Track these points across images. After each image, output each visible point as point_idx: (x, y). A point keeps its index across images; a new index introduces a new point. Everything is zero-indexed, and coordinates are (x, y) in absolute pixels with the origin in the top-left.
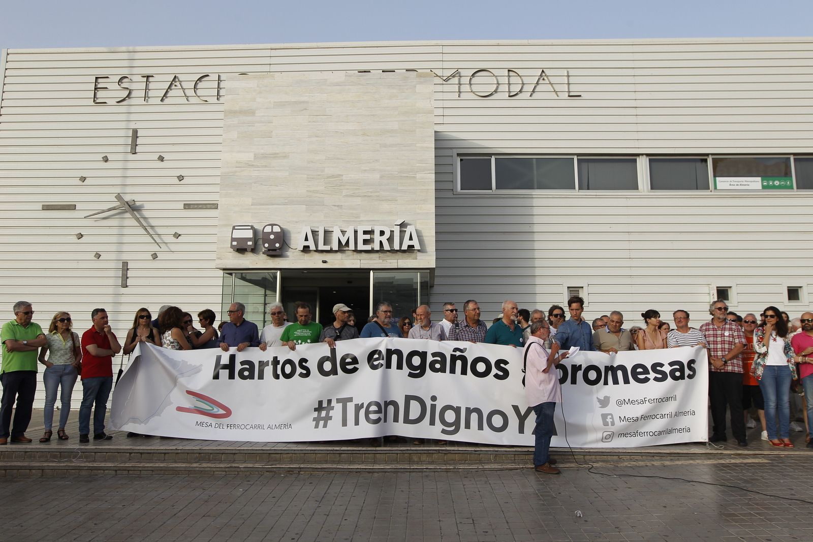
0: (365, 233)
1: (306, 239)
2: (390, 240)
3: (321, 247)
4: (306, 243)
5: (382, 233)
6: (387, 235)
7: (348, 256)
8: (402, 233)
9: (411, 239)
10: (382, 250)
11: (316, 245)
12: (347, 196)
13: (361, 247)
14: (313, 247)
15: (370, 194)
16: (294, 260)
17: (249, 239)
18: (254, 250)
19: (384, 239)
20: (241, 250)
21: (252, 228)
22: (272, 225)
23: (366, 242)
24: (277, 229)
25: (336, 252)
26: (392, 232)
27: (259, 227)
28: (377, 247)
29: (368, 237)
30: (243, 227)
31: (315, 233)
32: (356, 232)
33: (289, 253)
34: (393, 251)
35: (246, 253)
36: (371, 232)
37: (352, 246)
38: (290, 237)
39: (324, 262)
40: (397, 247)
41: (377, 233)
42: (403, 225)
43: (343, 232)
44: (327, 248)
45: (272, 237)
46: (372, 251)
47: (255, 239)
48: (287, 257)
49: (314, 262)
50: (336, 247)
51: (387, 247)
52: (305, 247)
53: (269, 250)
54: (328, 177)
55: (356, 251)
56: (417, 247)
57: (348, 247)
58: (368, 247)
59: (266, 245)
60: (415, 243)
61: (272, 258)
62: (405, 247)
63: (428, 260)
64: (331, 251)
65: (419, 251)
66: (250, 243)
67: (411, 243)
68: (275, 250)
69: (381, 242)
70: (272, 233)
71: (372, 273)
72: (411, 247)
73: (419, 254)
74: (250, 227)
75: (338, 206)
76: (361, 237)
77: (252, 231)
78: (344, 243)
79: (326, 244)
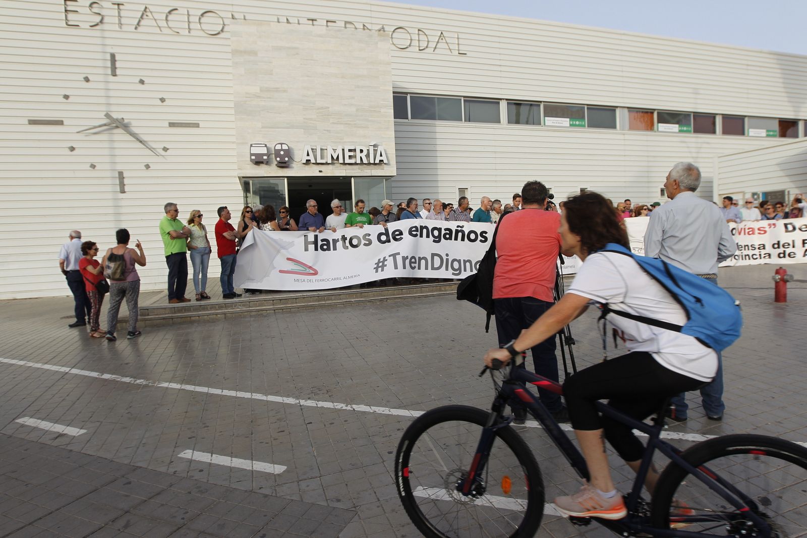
0: (350, 150)
1: (308, 155)
2: (368, 156)
3: (319, 161)
4: (308, 158)
5: (361, 151)
6: (365, 152)
7: (337, 167)
8: (375, 151)
9: (381, 155)
10: (362, 163)
11: (316, 159)
13: (347, 161)
14: (313, 161)
16: (298, 170)
17: (264, 155)
18: (267, 163)
19: (363, 155)
20: (258, 162)
21: (266, 146)
22: (281, 144)
23: (350, 157)
24: (285, 147)
25: (329, 164)
26: (368, 150)
27: (271, 146)
28: (359, 161)
29: (352, 154)
30: (258, 145)
31: (314, 150)
32: (343, 150)
33: (294, 165)
34: (369, 164)
35: (261, 165)
36: (355, 150)
37: (341, 161)
38: (294, 153)
39: (320, 171)
40: (372, 161)
41: (358, 151)
42: (375, 146)
43: (335, 150)
45: (282, 153)
46: (356, 164)
47: (268, 155)
48: (293, 168)
49: (312, 172)
50: (330, 161)
51: (365, 161)
52: (307, 160)
53: (279, 163)
54: (318, 109)
55: (344, 164)
56: (385, 161)
57: (338, 161)
58: (353, 161)
59: (278, 159)
60: (384, 158)
61: (282, 169)
62: (377, 161)
63: (391, 170)
64: (327, 164)
65: (385, 164)
66: (265, 157)
67: (381, 158)
68: (285, 163)
69: (361, 157)
70: (282, 150)
71: (353, 179)
72: (381, 161)
73: (385, 166)
74: (264, 145)
75: (327, 131)
76: (347, 154)
77: (266, 148)
78: (335, 158)
79: (322, 158)
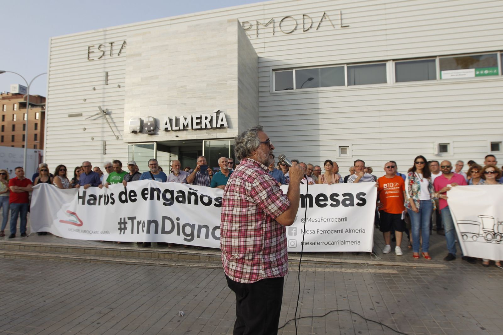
0: (197, 118)
1: (166, 124)
2: (211, 122)
3: (174, 128)
4: (166, 126)
5: (206, 118)
6: (209, 119)
7: (190, 133)
8: (217, 117)
9: (222, 120)
10: (206, 128)
11: (172, 127)
12: (189, 98)
13: (195, 127)
14: (170, 129)
15: (201, 96)
16: (162, 137)
18: (141, 131)
19: (207, 122)
20: (134, 132)
22: (149, 117)
23: (197, 124)
24: (151, 119)
25: (182, 130)
26: (212, 117)
27: (143, 119)
28: (203, 127)
29: (198, 121)
31: (171, 120)
32: (192, 118)
33: (159, 132)
34: (212, 128)
35: (137, 134)
36: (200, 118)
37: (190, 127)
38: (159, 123)
39: (177, 136)
40: (214, 126)
41: (203, 118)
42: (218, 113)
43: (185, 119)
44: (177, 128)
45: (149, 124)
46: (201, 129)
47: (141, 126)
48: (158, 134)
49: (172, 137)
50: (181, 128)
51: (209, 126)
52: (166, 128)
53: (148, 131)
54: (178, 88)
55: (192, 129)
56: (226, 125)
57: (188, 127)
58: (199, 127)
59: (147, 129)
60: (225, 123)
61: (151, 136)
62: (219, 126)
63: (233, 133)
64: (179, 130)
65: (227, 127)
66: (139, 128)
67: (222, 123)
68: (151, 131)
69: (205, 123)
70: (149, 121)
71: (203, 141)
72: (222, 125)
73: (227, 129)
74: (139, 120)
75: (183, 104)
76: (195, 121)
78: (186, 125)
79: (176, 126)
